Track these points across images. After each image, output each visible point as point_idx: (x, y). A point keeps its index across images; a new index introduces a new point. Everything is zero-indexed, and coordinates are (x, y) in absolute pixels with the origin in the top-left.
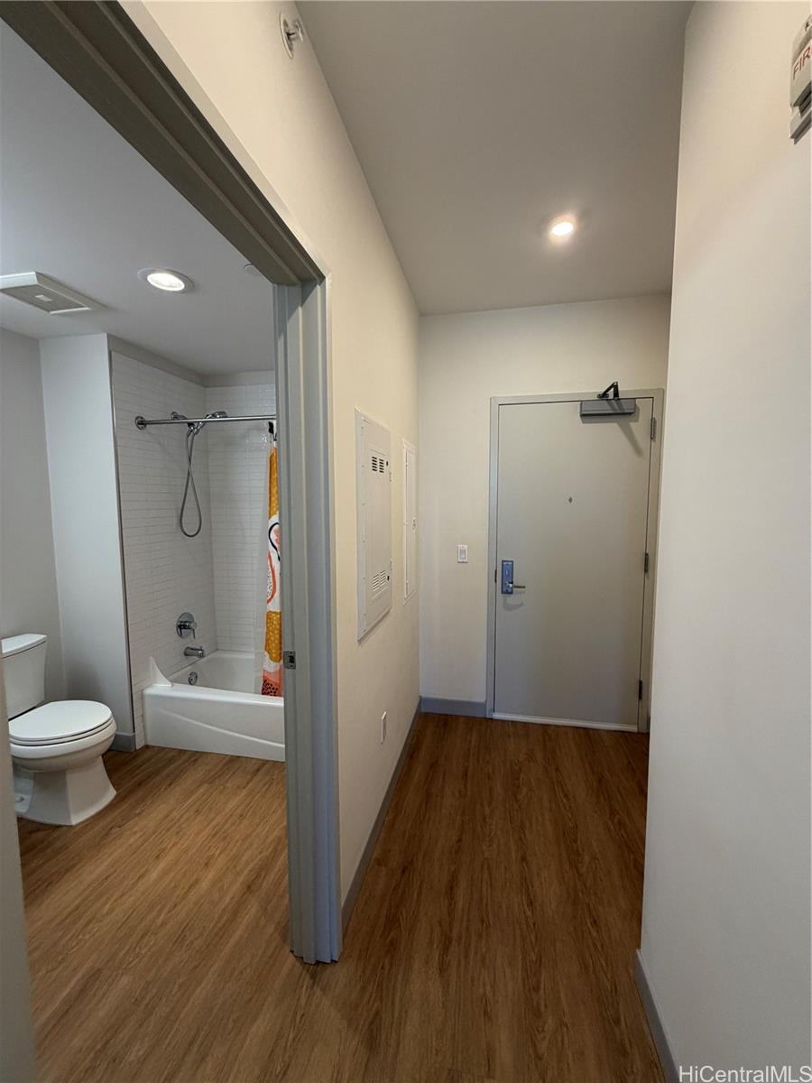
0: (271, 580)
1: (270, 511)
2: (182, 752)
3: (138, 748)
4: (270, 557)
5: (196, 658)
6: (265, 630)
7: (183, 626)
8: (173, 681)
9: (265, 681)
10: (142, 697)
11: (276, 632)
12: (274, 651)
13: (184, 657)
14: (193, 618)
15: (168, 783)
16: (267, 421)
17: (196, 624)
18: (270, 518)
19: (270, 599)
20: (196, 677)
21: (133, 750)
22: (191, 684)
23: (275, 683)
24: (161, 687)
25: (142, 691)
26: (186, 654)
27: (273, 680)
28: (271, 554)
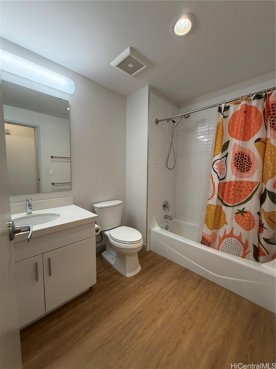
0: (212, 188)
1: (214, 153)
2: (164, 258)
3: (147, 251)
4: (212, 178)
5: (169, 220)
6: (206, 213)
7: (165, 206)
8: (161, 227)
9: (203, 238)
10: (150, 231)
11: (213, 215)
12: (210, 224)
13: (164, 219)
14: (168, 203)
15: (160, 272)
16: (218, 106)
17: (170, 206)
18: (214, 157)
19: (210, 199)
20: (168, 228)
21: (146, 251)
22: (166, 230)
23: (210, 241)
24: (157, 229)
25: (150, 228)
26: (165, 218)
27: (209, 239)
28: (213, 176)
